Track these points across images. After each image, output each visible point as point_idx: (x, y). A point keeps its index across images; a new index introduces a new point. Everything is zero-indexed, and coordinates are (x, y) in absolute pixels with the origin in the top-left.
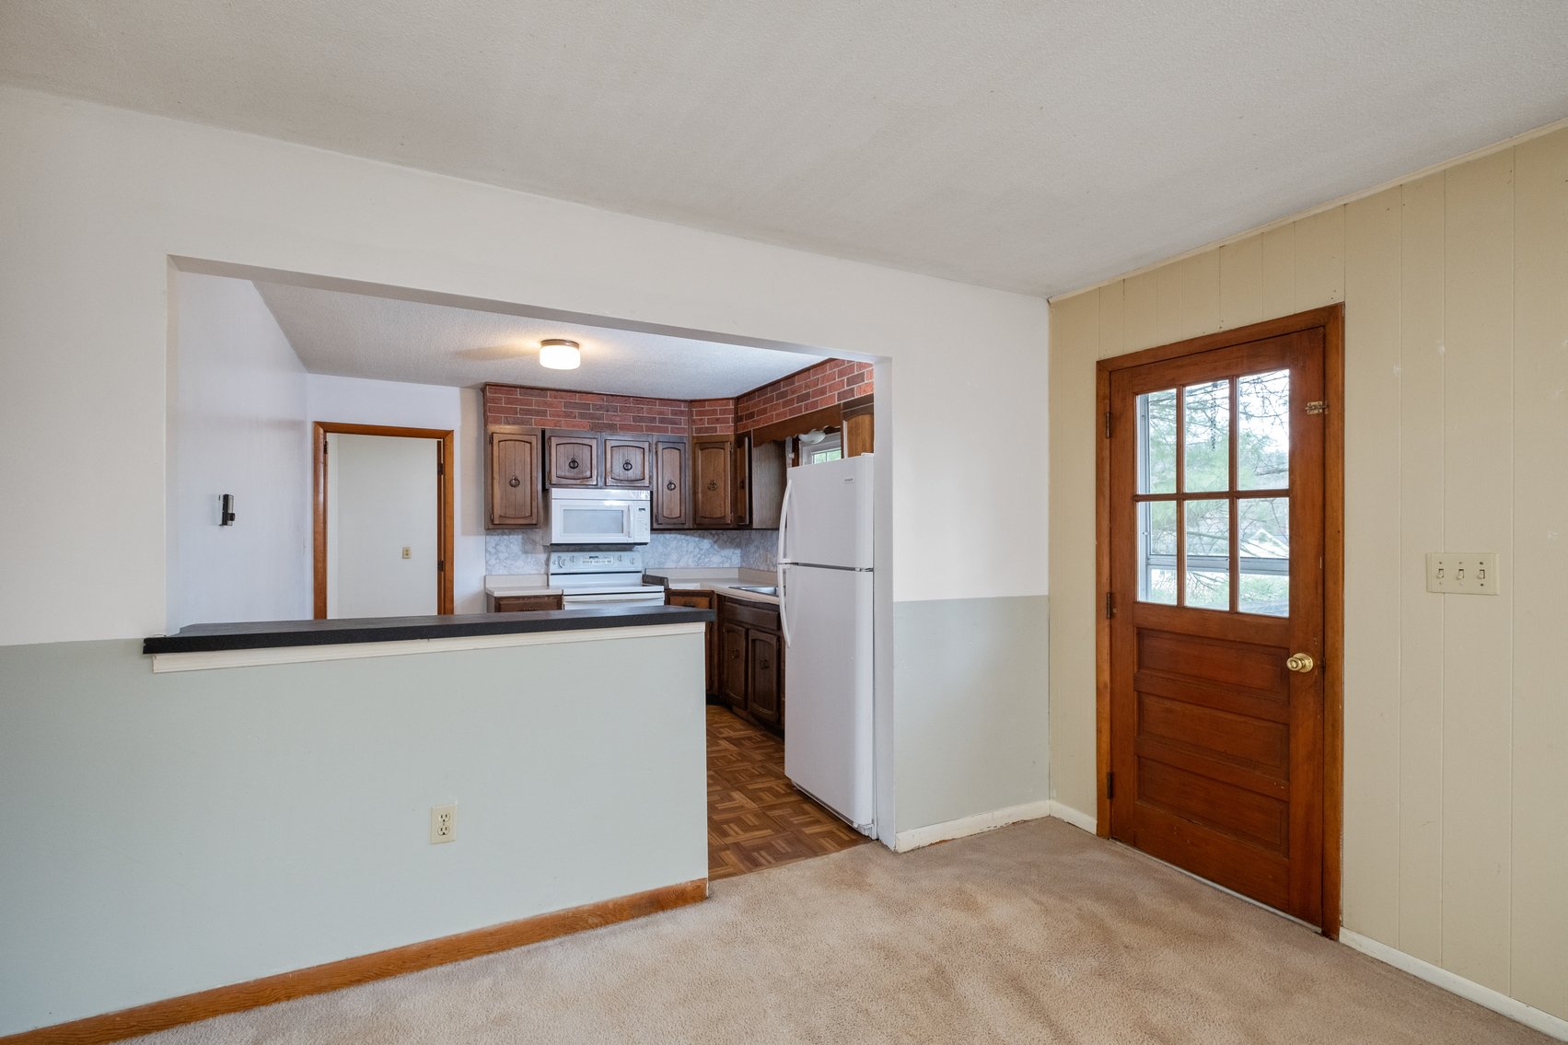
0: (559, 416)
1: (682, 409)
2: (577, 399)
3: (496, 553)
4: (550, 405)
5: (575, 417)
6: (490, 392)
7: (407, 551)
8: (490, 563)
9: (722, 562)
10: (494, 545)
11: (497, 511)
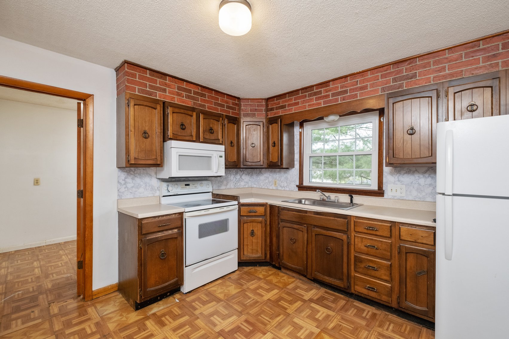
0: (173, 94)
1: (236, 102)
2: (184, 85)
3: (125, 184)
4: (169, 86)
5: (183, 97)
6: (128, 69)
7: (37, 181)
8: (120, 190)
9: (245, 185)
10: (123, 178)
11: (133, 154)
